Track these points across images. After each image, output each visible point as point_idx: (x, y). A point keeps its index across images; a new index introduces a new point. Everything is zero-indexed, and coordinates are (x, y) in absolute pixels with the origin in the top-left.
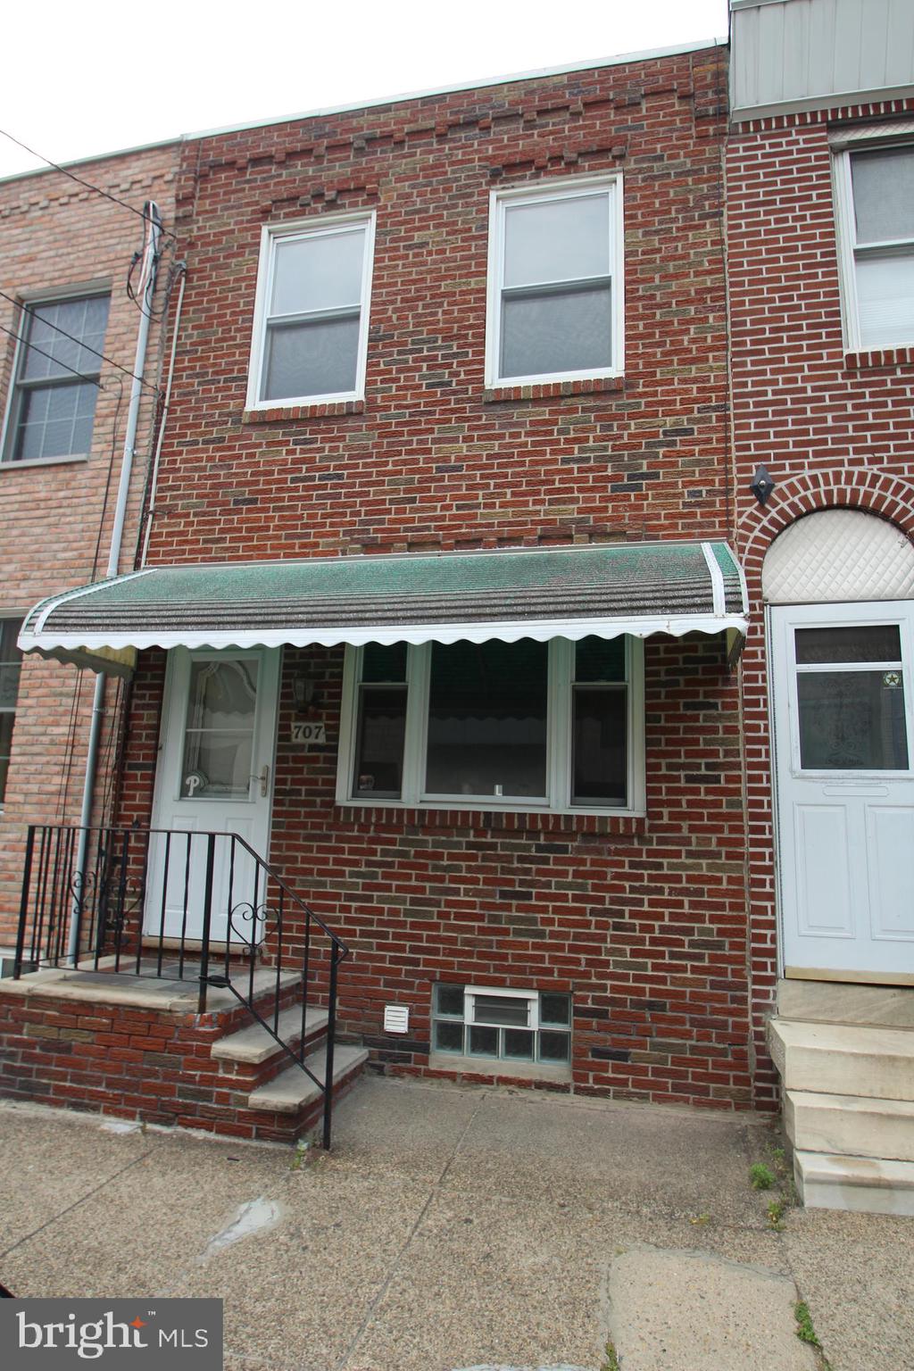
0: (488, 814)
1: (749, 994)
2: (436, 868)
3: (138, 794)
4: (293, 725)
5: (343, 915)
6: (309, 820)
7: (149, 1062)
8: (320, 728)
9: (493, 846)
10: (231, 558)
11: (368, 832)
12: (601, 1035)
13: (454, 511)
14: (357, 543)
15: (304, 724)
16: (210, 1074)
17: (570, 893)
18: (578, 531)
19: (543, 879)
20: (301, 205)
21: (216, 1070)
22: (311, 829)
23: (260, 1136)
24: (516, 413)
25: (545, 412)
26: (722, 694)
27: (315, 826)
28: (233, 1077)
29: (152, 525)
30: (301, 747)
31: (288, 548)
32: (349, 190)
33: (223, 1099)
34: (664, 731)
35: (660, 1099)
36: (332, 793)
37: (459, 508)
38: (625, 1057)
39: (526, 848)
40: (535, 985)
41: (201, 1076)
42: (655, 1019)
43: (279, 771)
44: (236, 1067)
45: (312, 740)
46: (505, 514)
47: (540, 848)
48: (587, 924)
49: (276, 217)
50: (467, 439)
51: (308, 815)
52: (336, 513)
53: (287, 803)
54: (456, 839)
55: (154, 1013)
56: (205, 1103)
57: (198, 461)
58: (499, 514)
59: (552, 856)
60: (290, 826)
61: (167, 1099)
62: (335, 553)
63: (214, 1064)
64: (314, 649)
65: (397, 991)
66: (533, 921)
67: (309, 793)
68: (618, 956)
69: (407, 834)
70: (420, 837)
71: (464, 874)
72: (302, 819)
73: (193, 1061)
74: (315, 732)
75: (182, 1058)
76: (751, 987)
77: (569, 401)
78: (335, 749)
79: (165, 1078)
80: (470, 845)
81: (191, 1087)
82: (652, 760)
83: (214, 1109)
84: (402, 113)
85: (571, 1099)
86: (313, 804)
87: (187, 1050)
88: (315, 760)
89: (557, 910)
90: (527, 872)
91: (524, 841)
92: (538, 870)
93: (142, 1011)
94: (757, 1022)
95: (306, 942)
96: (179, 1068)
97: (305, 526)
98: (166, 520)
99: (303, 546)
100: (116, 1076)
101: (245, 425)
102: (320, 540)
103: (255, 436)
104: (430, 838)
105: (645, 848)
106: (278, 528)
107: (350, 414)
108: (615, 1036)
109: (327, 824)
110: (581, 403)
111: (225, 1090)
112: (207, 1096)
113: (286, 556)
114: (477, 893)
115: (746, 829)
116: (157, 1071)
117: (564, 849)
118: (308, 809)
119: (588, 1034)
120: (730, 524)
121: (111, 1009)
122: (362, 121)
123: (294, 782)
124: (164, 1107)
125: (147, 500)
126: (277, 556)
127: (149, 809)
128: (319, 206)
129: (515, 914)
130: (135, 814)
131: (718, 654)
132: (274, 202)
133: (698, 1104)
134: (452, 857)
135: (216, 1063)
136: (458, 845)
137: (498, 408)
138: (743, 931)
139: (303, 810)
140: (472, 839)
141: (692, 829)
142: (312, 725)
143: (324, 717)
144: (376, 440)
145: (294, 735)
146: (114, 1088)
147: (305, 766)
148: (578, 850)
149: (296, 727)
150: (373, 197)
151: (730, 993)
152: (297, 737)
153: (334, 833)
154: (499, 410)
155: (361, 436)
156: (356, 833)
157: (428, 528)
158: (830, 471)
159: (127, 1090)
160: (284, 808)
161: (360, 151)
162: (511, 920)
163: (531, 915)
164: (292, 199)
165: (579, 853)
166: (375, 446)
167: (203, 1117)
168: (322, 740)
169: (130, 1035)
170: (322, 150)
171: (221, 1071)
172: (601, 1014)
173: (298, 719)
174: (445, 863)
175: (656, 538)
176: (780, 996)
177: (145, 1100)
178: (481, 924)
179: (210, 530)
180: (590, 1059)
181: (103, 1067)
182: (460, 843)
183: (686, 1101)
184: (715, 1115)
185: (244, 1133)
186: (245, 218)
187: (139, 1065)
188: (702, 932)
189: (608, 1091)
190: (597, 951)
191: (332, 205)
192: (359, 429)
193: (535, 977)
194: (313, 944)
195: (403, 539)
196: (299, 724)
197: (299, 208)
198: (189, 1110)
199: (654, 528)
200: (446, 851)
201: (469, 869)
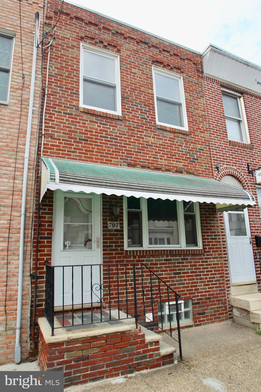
0: (170, 250)
1: (226, 291)
2: (156, 268)
3: (46, 249)
4: (108, 222)
5: (130, 287)
6: (117, 256)
7: (123, 352)
8: (118, 224)
9: (170, 260)
10: (79, 160)
11: (136, 258)
12: (199, 309)
13: (152, 159)
14: (126, 163)
15: (113, 222)
16: (146, 349)
17: (190, 271)
18: (184, 171)
19: (183, 268)
20: (95, 42)
21: (147, 347)
22: (118, 258)
23: (164, 364)
24: (165, 133)
25: (172, 135)
26: (216, 217)
27: (119, 257)
28: (154, 347)
29: (44, 140)
30: (111, 230)
31: (101, 160)
32: (111, 45)
33: (151, 356)
34: (205, 226)
35: (212, 322)
36: (123, 246)
37: (153, 158)
38: (204, 313)
39: (179, 259)
40: (183, 299)
41: (143, 351)
42: (210, 302)
43: (104, 239)
44: (154, 344)
45: (115, 228)
46: (165, 162)
47: (182, 259)
48: (194, 279)
49: (86, 42)
50: (153, 138)
51: (116, 254)
52: (117, 151)
53: (108, 250)
54: (161, 258)
55: (123, 333)
56: (145, 360)
57: (62, 120)
58: (164, 162)
59: (185, 261)
60: (110, 258)
61: (131, 363)
62: (118, 165)
63: (146, 346)
64: (113, 197)
65: (148, 308)
66: (182, 280)
67: (116, 246)
68: (201, 287)
69: (148, 258)
70: (151, 259)
71: (164, 269)
72: (114, 255)
73: (139, 346)
74: (116, 225)
75: (135, 346)
76: (226, 289)
77: (178, 134)
78: (123, 231)
79: (129, 356)
80: (165, 260)
81: (140, 356)
82: (203, 234)
83: (148, 361)
84: (126, 30)
85: (194, 328)
86: (117, 250)
87: (136, 343)
88: (117, 235)
89: (187, 276)
90: (179, 266)
91: (178, 258)
92: (182, 265)
93: (118, 334)
94: (228, 298)
95: (118, 298)
96: (134, 350)
97: (106, 153)
98: (50, 139)
99: (106, 160)
100: (110, 362)
101: (81, 112)
102: (113, 160)
103: (85, 117)
104: (154, 259)
105: (204, 257)
106: (96, 152)
107: (119, 119)
108: (202, 308)
109: (123, 256)
110: (181, 136)
111: (151, 353)
112: (145, 357)
113: (101, 162)
114: (168, 274)
115: (222, 251)
116: (126, 354)
117: (187, 259)
118: (116, 252)
119: (196, 309)
120: (213, 175)
121: (105, 336)
122: (114, 25)
123: (110, 242)
124: (130, 367)
125: (41, 129)
126: (98, 162)
127: (50, 255)
128: (102, 45)
129: (177, 279)
130: (45, 258)
131: (214, 207)
132: (85, 36)
133: (219, 321)
134: (160, 264)
135: (147, 344)
136: (162, 260)
137: (160, 131)
138: (224, 276)
139: (114, 252)
140: (165, 258)
141: (213, 251)
142: (115, 223)
143: (119, 220)
144: (127, 130)
145: (109, 226)
146: (109, 367)
147: (114, 237)
148: (191, 259)
149: (109, 223)
150: (119, 51)
151: (222, 292)
152: (110, 227)
153: (125, 259)
154: (161, 132)
155: (122, 128)
156: (132, 259)
157: (145, 162)
158: (229, 166)
159: (115, 366)
160: (107, 252)
161: (113, 34)
162: (177, 281)
163: (181, 279)
164: (92, 39)
165: (191, 260)
166: (127, 132)
167: (145, 365)
168: (119, 228)
169: (114, 344)
170: (101, 27)
171: (149, 347)
172: (198, 303)
173: (109, 221)
174: (159, 266)
175: (199, 176)
176: (231, 290)
177: (123, 367)
178: (169, 283)
179: (70, 147)
180: (197, 316)
181: (104, 360)
182: (162, 259)
183: (217, 321)
184: (222, 323)
185: (159, 365)
186: (74, 36)
187: (119, 354)
188: (217, 277)
189: (201, 324)
190: (196, 286)
191: (105, 47)
192: (121, 125)
193: (183, 296)
194: (121, 298)
195: (140, 165)
196: (110, 222)
197: (94, 42)
198: (139, 364)
199: (199, 173)
200: (158, 262)
201: (165, 267)
